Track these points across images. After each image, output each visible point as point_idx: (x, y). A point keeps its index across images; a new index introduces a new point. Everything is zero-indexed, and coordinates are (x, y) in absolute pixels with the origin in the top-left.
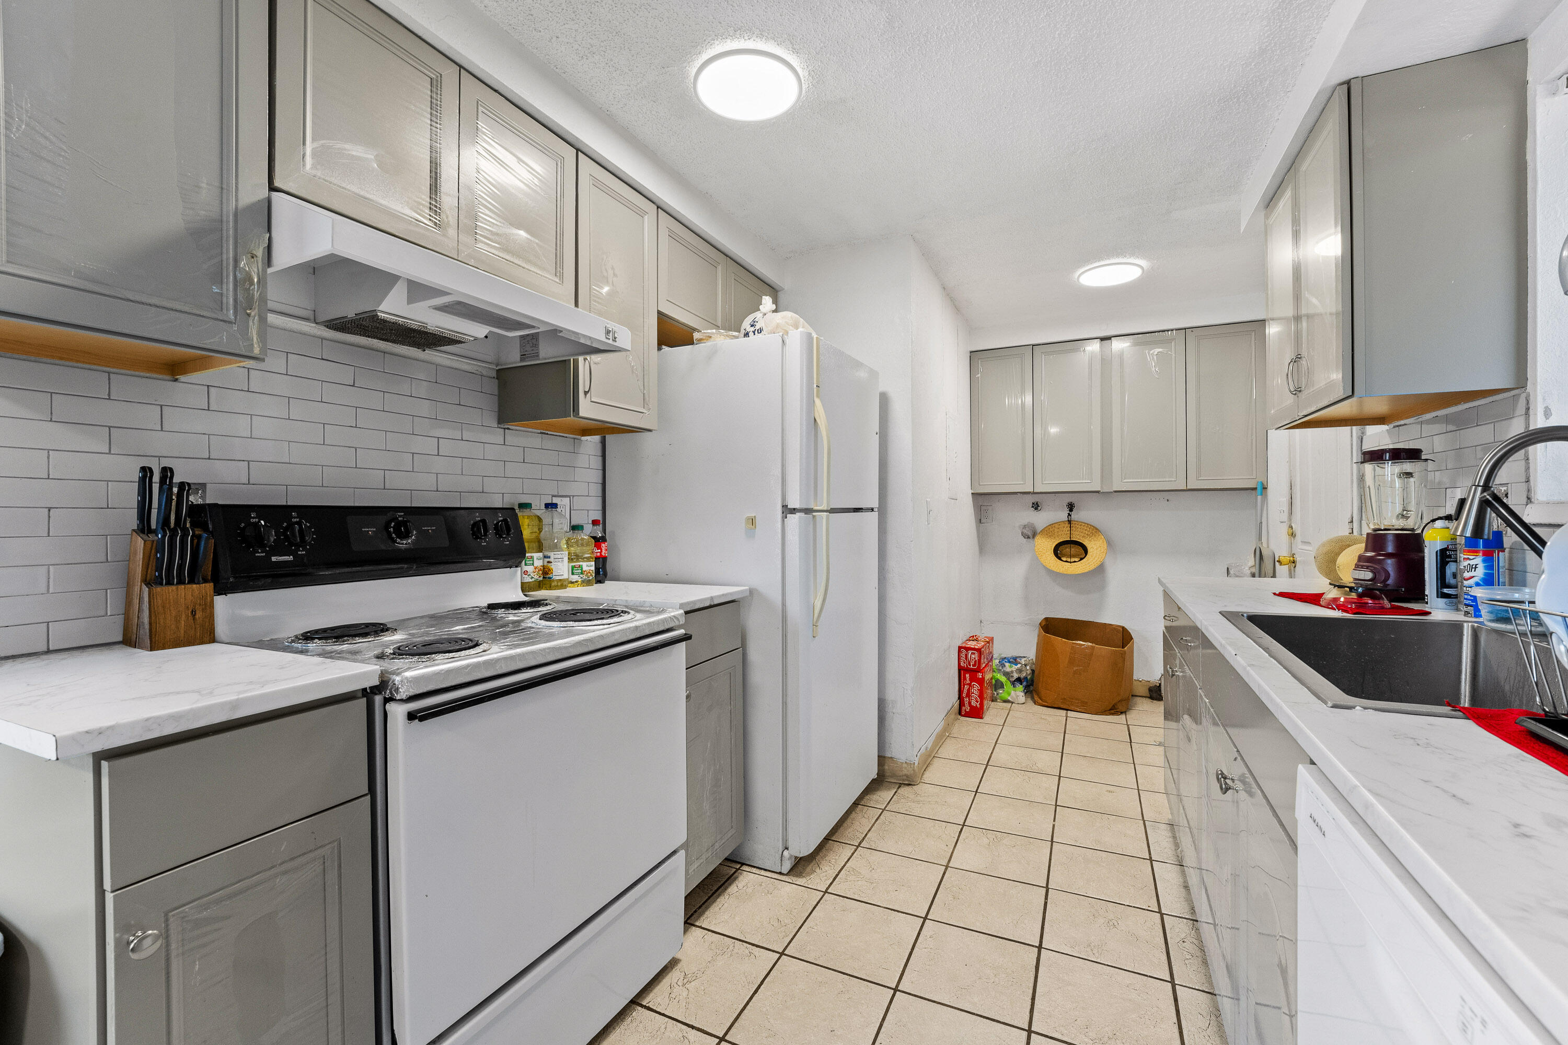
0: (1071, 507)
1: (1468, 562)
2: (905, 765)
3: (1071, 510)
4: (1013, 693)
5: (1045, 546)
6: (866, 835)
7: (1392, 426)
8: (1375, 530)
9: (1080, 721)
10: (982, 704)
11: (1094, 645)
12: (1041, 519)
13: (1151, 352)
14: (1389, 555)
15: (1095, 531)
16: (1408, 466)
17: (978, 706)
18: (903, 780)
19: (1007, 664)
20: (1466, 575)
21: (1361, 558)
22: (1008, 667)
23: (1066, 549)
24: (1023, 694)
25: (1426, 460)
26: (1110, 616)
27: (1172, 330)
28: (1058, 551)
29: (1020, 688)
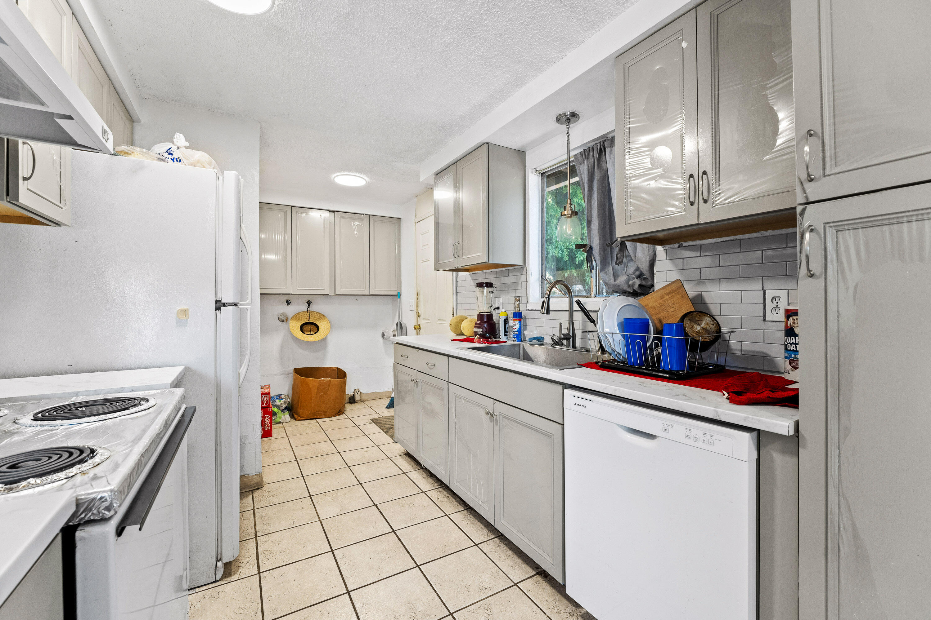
0: (309, 303)
1: (515, 323)
2: (255, 477)
3: (309, 305)
4: (283, 417)
5: (295, 326)
6: (255, 529)
7: (471, 273)
8: (480, 313)
9: (327, 423)
10: (271, 428)
11: (331, 379)
12: (291, 310)
13: (354, 223)
14: (485, 322)
15: (322, 316)
16: (490, 289)
17: (269, 429)
18: (254, 487)
19: (277, 400)
20: (514, 327)
21: (476, 324)
22: (278, 402)
23: (308, 328)
24: (289, 416)
25: (494, 287)
26: (329, 363)
27: (364, 214)
28: (302, 328)
29: (287, 412)
